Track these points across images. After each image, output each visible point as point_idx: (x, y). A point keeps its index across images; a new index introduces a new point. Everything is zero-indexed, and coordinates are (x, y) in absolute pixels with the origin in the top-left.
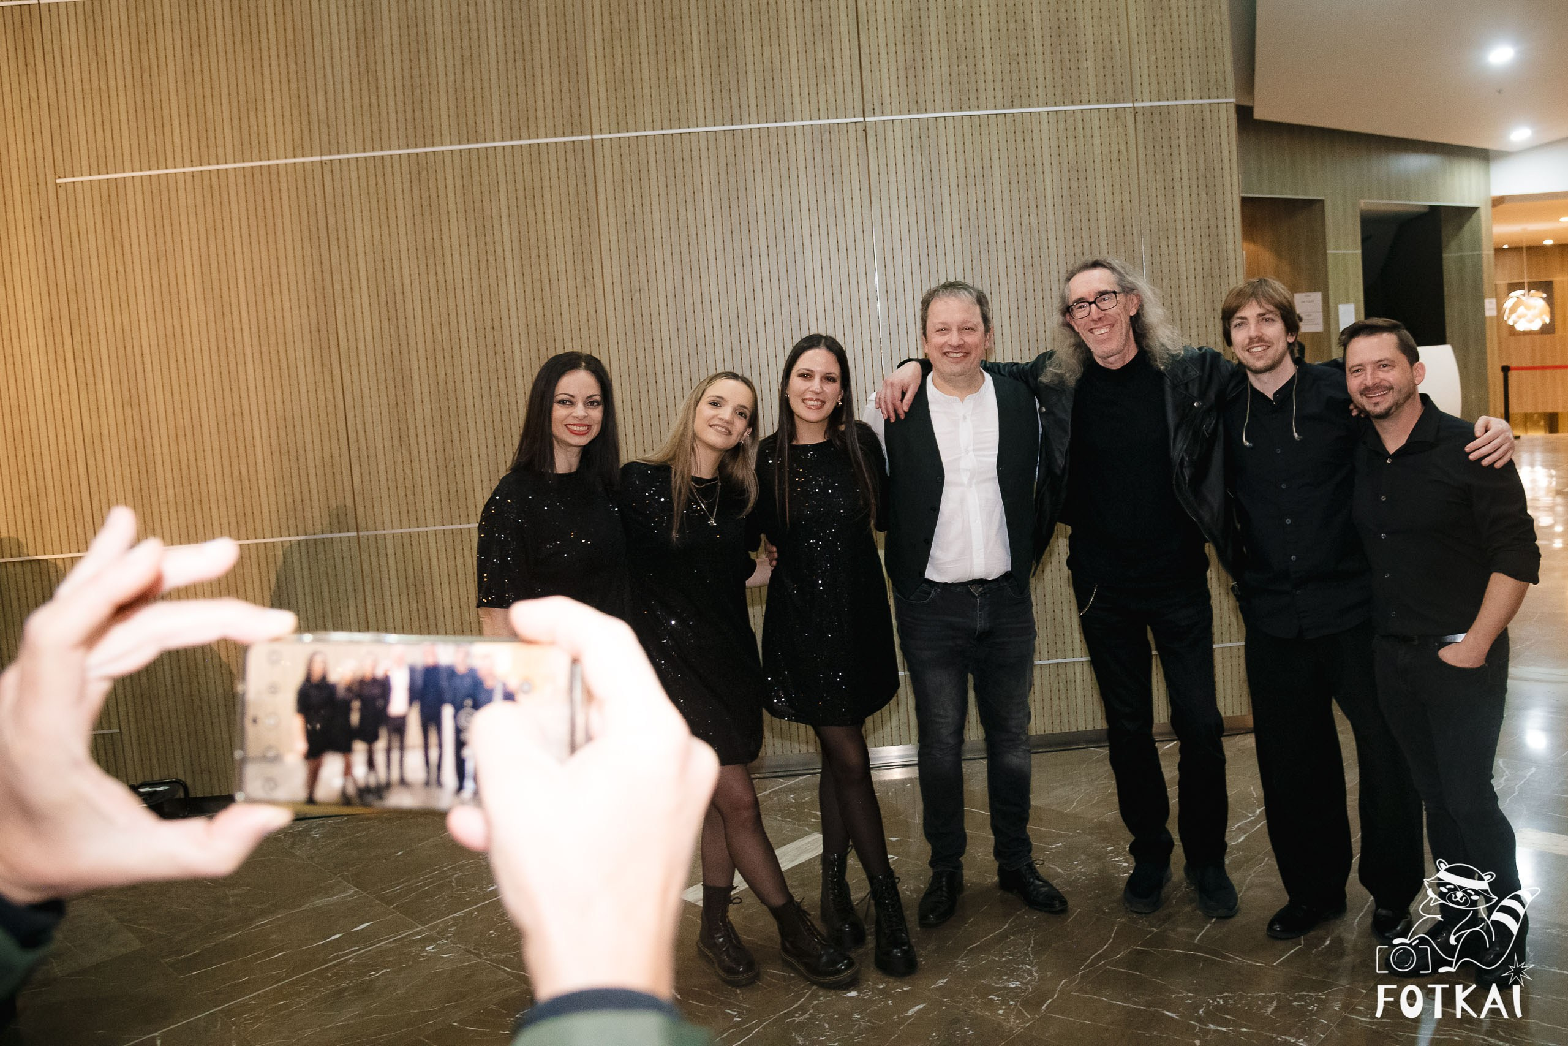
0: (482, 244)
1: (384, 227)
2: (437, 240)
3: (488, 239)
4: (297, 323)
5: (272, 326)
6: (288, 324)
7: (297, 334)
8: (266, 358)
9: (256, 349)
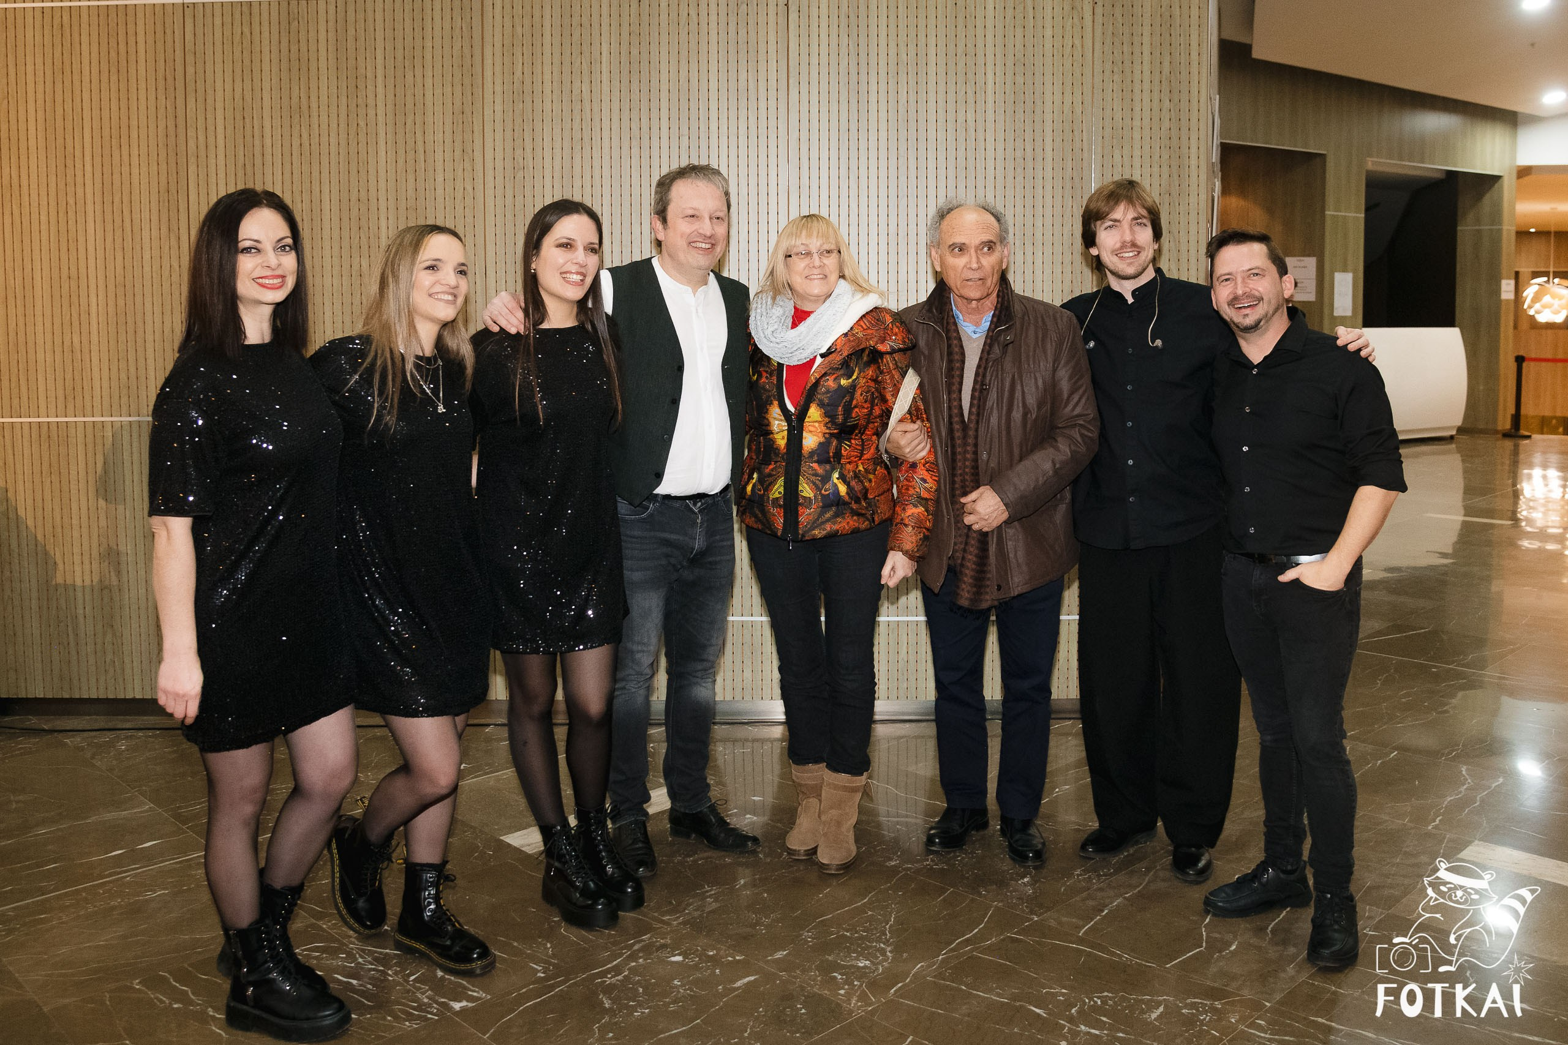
4: (144, 181)
5: (117, 183)
6: (135, 181)
7: (145, 193)
8: (108, 217)
9: (98, 207)
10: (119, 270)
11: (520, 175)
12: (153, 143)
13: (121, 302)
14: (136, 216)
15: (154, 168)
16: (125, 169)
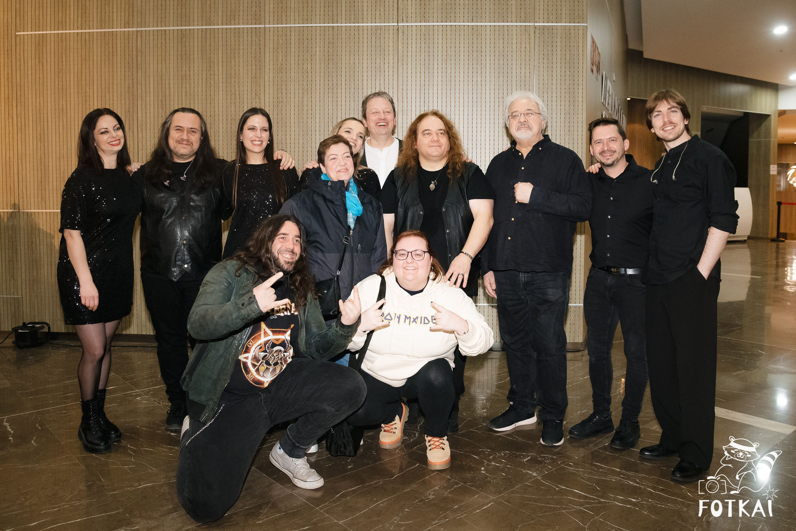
0: (208, 75)
1: (164, 64)
2: (188, 72)
3: (212, 72)
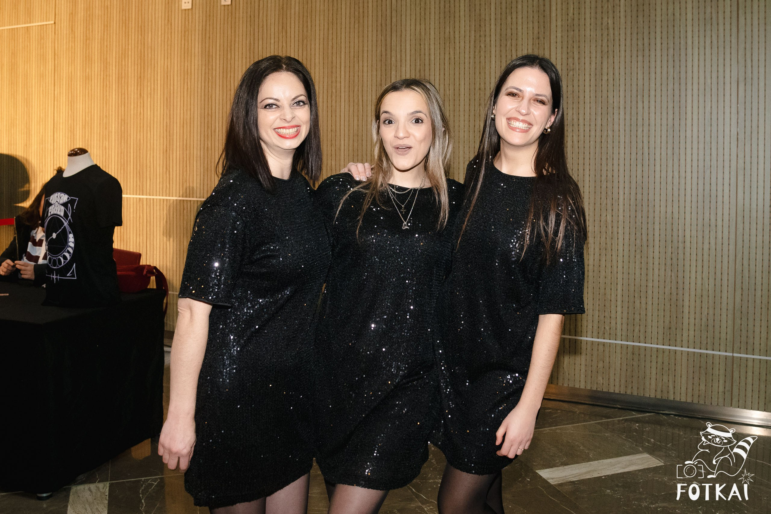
4: (369, 80)
5: (356, 81)
6: (365, 80)
7: (370, 86)
8: (351, 100)
9: (347, 93)
10: (356, 127)
11: (571, 73)
12: (374, 59)
13: (356, 144)
14: (365, 98)
15: (374, 73)
16: (361, 74)
